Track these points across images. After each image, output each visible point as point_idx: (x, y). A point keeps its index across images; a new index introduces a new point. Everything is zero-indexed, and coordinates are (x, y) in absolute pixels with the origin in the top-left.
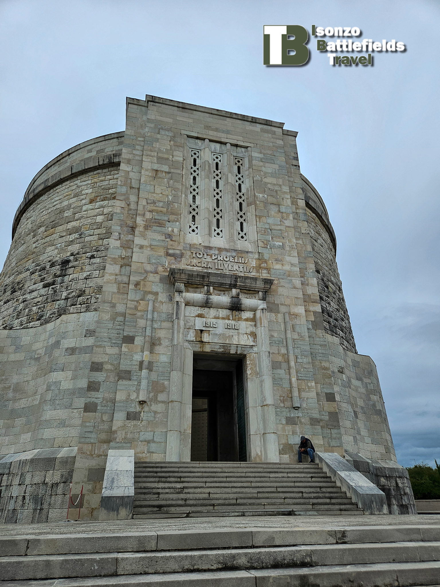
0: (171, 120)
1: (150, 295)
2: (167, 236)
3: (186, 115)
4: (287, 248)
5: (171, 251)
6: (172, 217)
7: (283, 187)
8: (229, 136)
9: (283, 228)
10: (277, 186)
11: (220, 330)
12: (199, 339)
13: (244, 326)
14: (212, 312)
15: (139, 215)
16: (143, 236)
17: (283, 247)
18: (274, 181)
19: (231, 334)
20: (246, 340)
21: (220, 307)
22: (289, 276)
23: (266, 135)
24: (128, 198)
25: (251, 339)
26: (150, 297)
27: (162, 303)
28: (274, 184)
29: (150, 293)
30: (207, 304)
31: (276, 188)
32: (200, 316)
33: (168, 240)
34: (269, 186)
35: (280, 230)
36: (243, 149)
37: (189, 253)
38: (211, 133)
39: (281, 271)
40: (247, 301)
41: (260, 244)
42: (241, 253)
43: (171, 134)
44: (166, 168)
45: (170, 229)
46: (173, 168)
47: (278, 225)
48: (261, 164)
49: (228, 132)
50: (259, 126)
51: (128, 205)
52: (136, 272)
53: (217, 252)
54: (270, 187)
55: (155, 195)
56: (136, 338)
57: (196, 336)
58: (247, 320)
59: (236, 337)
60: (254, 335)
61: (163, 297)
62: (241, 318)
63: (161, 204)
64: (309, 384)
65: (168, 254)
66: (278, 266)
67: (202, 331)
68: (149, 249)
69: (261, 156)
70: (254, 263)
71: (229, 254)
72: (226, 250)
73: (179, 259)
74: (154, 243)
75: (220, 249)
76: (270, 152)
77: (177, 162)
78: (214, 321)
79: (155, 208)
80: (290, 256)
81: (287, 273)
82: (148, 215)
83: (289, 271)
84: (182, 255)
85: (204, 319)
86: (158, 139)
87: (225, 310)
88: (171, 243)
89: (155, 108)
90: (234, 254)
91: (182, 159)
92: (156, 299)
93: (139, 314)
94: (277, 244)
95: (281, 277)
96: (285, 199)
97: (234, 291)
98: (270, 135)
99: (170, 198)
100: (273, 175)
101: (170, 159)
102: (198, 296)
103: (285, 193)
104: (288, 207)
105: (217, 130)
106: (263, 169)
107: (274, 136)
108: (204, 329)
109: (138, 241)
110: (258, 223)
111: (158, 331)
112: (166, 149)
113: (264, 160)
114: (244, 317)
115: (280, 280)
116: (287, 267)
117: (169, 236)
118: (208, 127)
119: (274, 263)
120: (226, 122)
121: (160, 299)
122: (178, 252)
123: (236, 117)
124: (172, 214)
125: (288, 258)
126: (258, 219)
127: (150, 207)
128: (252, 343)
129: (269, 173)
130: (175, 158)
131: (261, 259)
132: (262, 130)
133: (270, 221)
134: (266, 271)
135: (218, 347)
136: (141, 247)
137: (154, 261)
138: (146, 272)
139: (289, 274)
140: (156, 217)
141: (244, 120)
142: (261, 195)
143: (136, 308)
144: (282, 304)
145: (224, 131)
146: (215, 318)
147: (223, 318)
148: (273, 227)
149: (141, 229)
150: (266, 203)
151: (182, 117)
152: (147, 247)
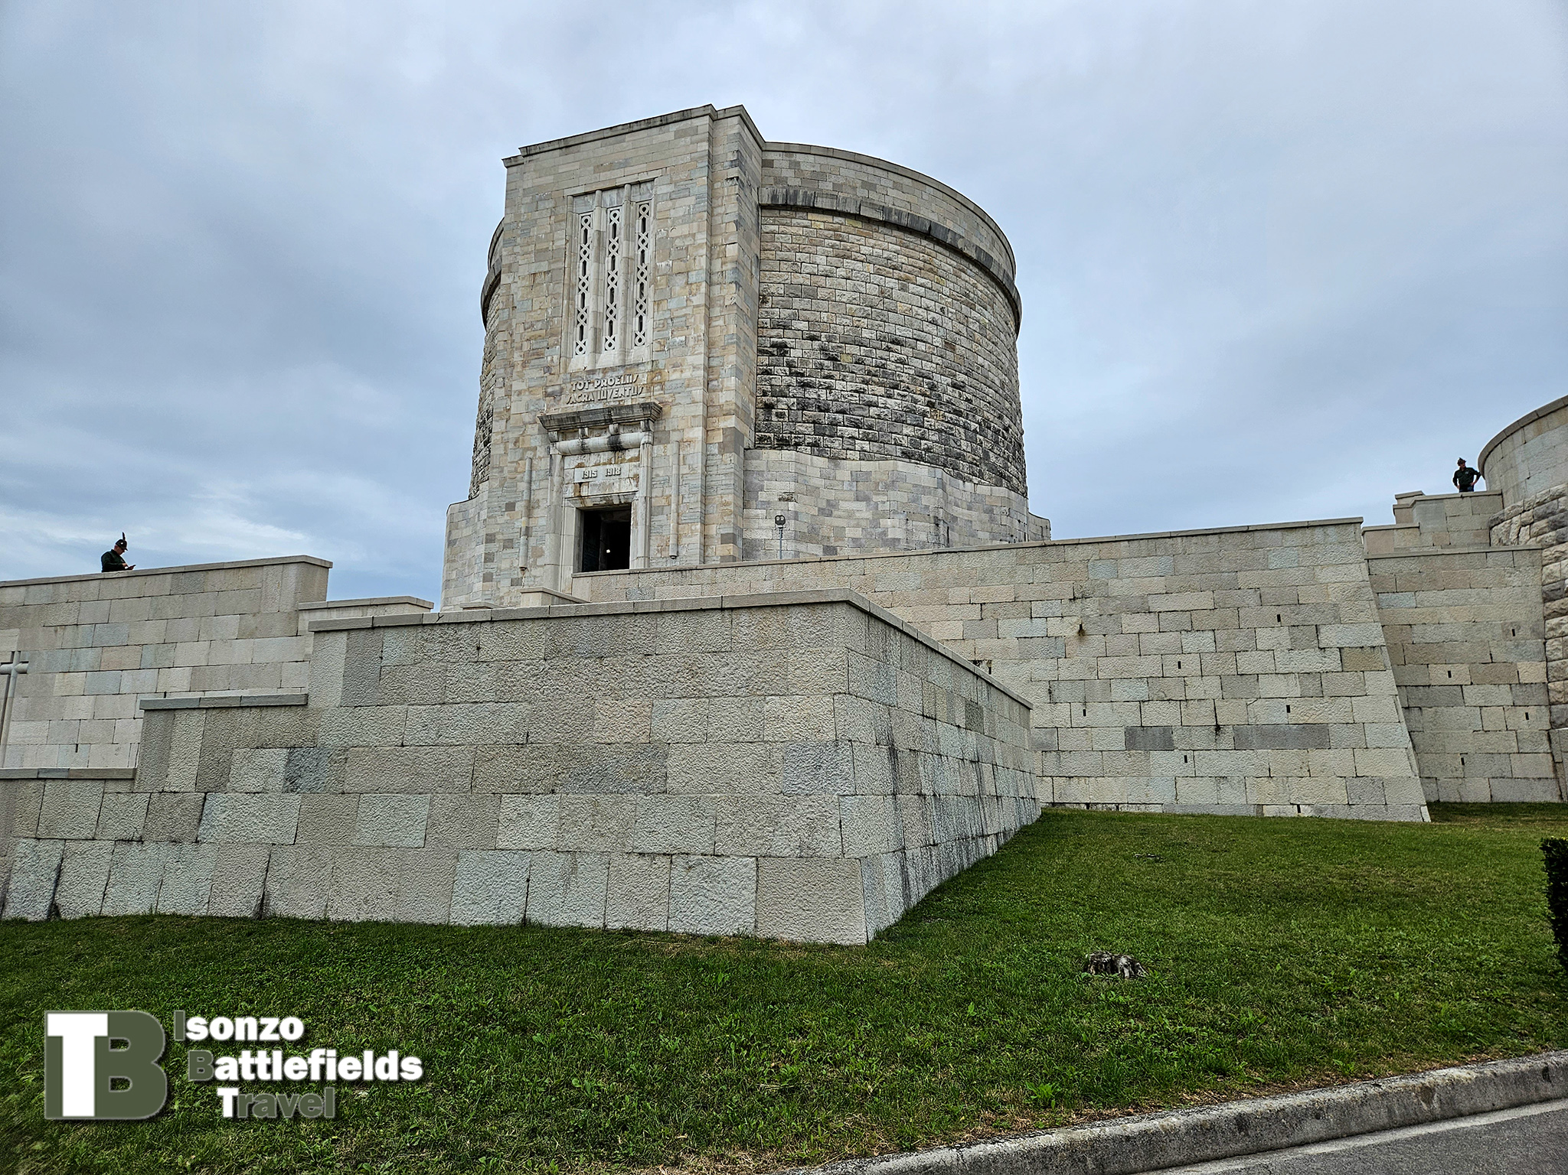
0: (550, 179)
1: (529, 452)
2: (546, 369)
3: (570, 157)
4: (691, 343)
5: (550, 390)
6: (552, 340)
7: (698, 236)
8: (629, 170)
9: (688, 311)
10: (688, 239)
11: (600, 479)
12: (577, 494)
13: (627, 469)
14: (593, 458)
15: (517, 349)
16: (521, 377)
17: (685, 343)
18: (684, 229)
19: (612, 481)
20: (626, 487)
21: (598, 451)
22: (688, 386)
23: (682, 142)
24: (511, 325)
25: (634, 483)
26: (529, 454)
27: (541, 458)
28: (685, 236)
29: (529, 449)
30: (584, 451)
31: (687, 243)
32: (580, 466)
33: (547, 374)
34: (678, 242)
35: (685, 315)
36: (649, 185)
37: (569, 386)
38: (604, 176)
39: (678, 382)
40: (627, 437)
41: (656, 347)
42: (630, 368)
43: (550, 204)
44: (544, 266)
45: (549, 358)
46: (553, 263)
47: (682, 308)
48: (670, 203)
49: (626, 164)
50: (673, 127)
51: (511, 335)
52: (514, 427)
53: (601, 375)
54: (678, 245)
55: (532, 314)
56: (517, 505)
57: (575, 492)
58: (630, 460)
59: (617, 485)
60: (636, 477)
61: (541, 452)
62: (624, 459)
63: (539, 325)
64: (693, 528)
65: (547, 395)
66: (675, 376)
67: (581, 484)
68: (527, 393)
69: (670, 188)
70: (644, 379)
71: (615, 374)
72: (612, 369)
73: (558, 398)
74: (533, 384)
75: (605, 370)
76: (684, 176)
77: (559, 249)
78: (594, 468)
79: (533, 333)
80: (693, 354)
81: (686, 382)
82: (526, 346)
83: (689, 379)
84: (562, 391)
85: (584, 469)
86: (536, 220)
87: (606, 453)
88: (551, 377)
89: (532, 164)
90: (621, 372)
91: (564, 242)
92: (535, 455)
93: (519, 476)
94: (677, 340)
95: (678, 390)
96: (697, 258)
97: (611, 427)
98: (688, 139)
99: (550, 311)
100: (687, 219)
101: (550, 248)
102: (572, 443)
103: (700, 246)
104: (701, 272)
105: (612, 167)
106: (672, 213)
107: (695, 138)
108: (583, 481)
109: (517, 386)
110: (656, 313)
111: (537, 492)
112: (546, 234)
113: (674, 196)
114: (627, 458)
115: (676, 396)
116: (687, 374)
117: (548, 369)
118: (599, 168)
119: (671, 371)
120: (625, 144)
121: (538, 454)
122: (557, 388)
123: (638, 128)
124: (552, 335)
125: (690, 359)
126: (656, 307)
127: (527, 335)
128: (636, 489)
129: (680, 217)
130: (558, 243)
131: (655, 371)
132: (679, 135)
133: (672, 304)
134: (659, 387)
135: (599, 499)
136: (520, 393)
137: (532, 408)
138: (525, 424)
139: (688, 384)
140: (535, 347)
141: (651, 128)
142: (664, 264)
143: (516, 471)
144: (673, 430)
145: (620, 163)
146: (596, 465)
147: (605, 464)
148: (676, 314)
149: (519, 368)
150: (669, 276)
151: (566, 163)
152: (525, 390)
